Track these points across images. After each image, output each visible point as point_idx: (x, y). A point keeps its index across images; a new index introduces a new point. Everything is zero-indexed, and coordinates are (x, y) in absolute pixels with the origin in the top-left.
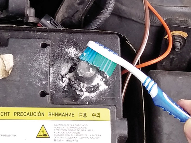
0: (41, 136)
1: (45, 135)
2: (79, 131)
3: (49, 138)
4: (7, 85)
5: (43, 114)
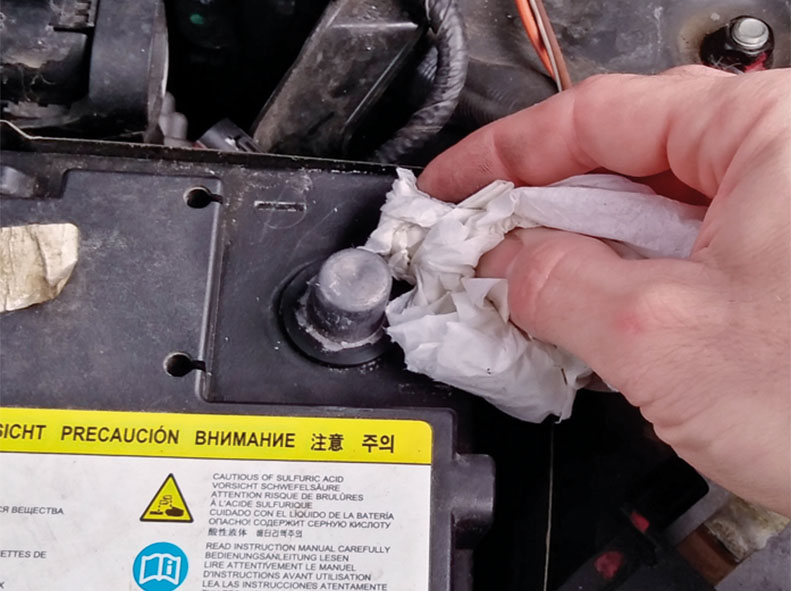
0: (161, 513)
1: (175, 512)
3: (191, 521)
5: (173, 437)
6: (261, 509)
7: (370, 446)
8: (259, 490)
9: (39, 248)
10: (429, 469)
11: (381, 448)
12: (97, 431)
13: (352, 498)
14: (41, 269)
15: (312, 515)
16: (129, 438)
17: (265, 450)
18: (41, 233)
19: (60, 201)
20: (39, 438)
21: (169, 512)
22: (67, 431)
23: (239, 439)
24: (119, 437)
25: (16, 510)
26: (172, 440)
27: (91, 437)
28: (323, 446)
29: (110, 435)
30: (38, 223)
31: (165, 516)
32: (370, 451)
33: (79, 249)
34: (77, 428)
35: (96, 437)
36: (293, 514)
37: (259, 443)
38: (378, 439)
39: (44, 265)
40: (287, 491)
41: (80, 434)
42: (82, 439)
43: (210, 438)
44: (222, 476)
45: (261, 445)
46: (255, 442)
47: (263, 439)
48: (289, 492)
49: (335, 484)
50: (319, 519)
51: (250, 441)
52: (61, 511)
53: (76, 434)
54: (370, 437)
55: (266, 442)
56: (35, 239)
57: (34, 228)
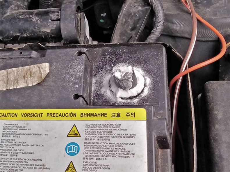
0: (72, 135)
1: (76, 134)
2: (111, 131)
3: (80, 136)
4: (42, 90)
5: (75, 115)
6: (98, 133)
7: (128, 116)
8: (98, 128)
9: (40, 70)
10: (145, 122)
11: (131, 116)
12: (55, 114)
13: (124, 130)
14: (41, 75)
15: (112, 134)
16: (63, 116)
17: (99, 118)
18: (41, 66)
19: (45, 57)
20: (41, 116)
21: (74, 134)
22: (48, 114)
23: (92, 115)
24: (61, 116)
25: (36, 134)
26: (74, 116)
27: (54, 116)
28: (115, 116)
29: (59, 115)
30: (40, 63)
31: (73, 135)
32: (128, 117)
33: (49, 69)
34: (50, 114)
35: (55, 116)
36: (107, 134)
37: (97, 115)
38: (130, 114)
39: (41, 74)
40: (105, 128)
41: (51, 115)
42: (52, 116)
43: (84, 115)
44: (88, 125)
45: (98, 116)
46: (96, 115)
47: (98, 115)
48: (106, 129)
49: (118, 126)
50: (114, 136)
51: (95, 115)
52: (47, 135)
53: (50, 115)
54: (128, 113)
55: (99, 116)
56: (39, 67)
57: (39, 65)
